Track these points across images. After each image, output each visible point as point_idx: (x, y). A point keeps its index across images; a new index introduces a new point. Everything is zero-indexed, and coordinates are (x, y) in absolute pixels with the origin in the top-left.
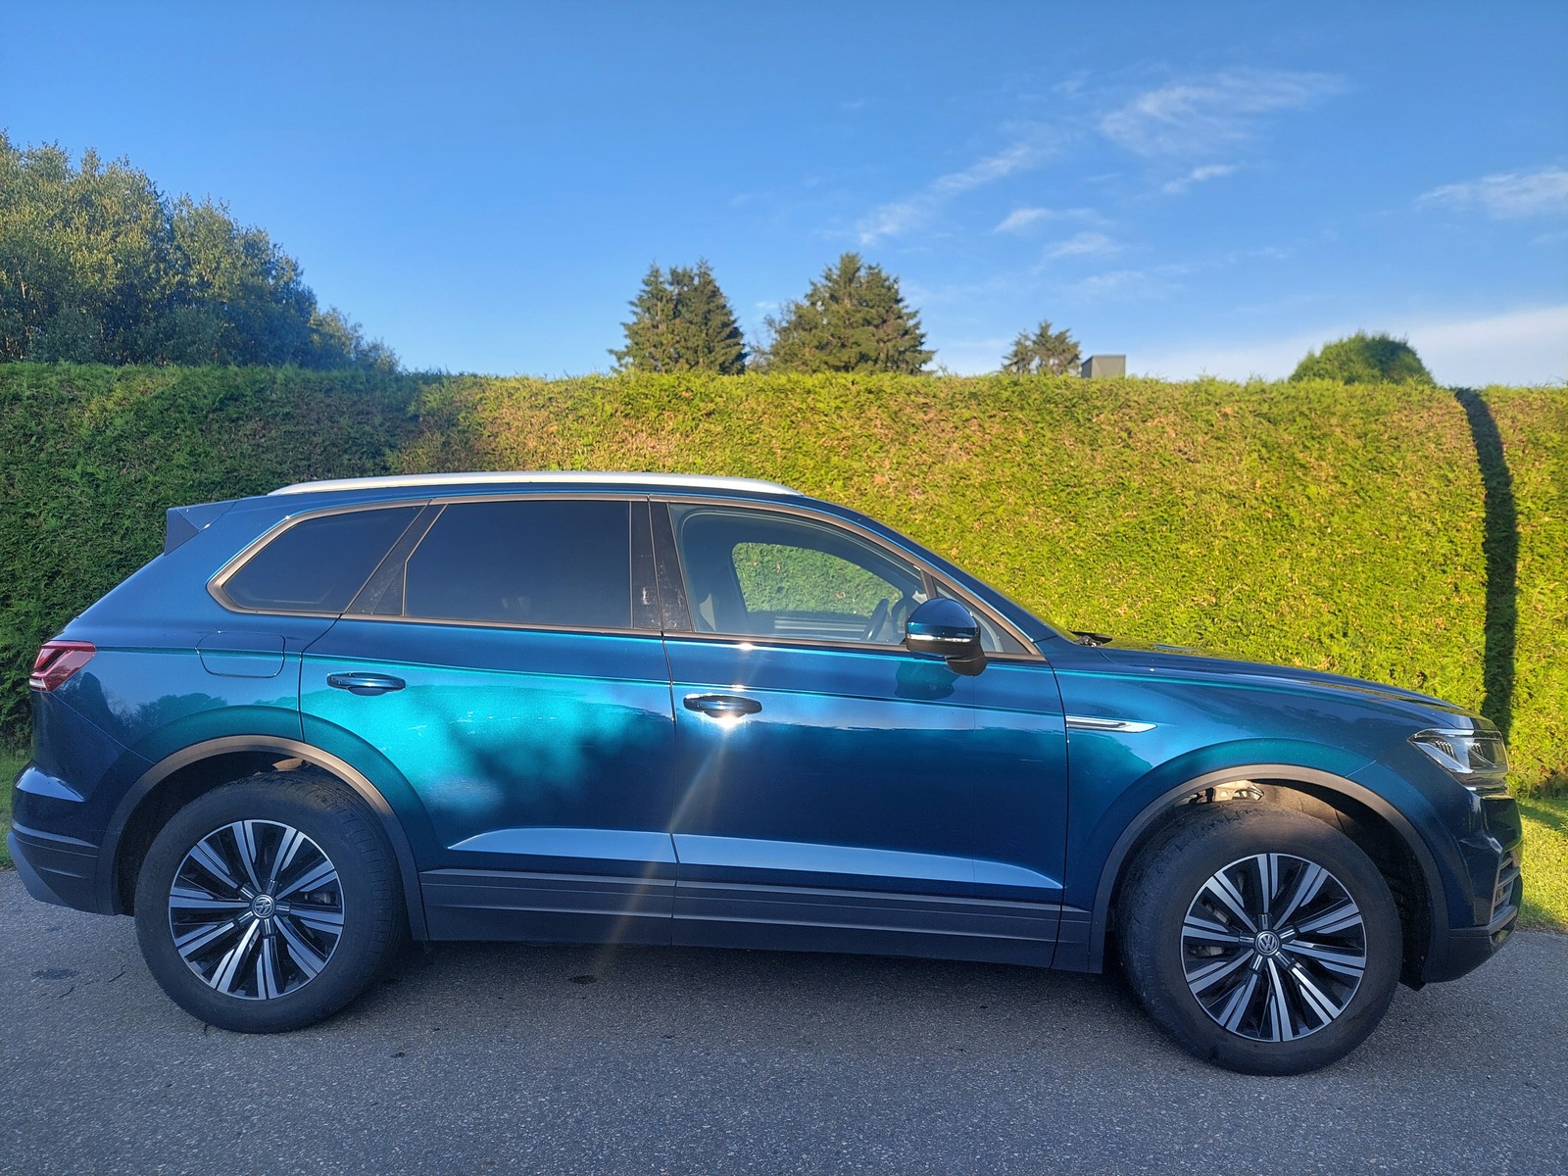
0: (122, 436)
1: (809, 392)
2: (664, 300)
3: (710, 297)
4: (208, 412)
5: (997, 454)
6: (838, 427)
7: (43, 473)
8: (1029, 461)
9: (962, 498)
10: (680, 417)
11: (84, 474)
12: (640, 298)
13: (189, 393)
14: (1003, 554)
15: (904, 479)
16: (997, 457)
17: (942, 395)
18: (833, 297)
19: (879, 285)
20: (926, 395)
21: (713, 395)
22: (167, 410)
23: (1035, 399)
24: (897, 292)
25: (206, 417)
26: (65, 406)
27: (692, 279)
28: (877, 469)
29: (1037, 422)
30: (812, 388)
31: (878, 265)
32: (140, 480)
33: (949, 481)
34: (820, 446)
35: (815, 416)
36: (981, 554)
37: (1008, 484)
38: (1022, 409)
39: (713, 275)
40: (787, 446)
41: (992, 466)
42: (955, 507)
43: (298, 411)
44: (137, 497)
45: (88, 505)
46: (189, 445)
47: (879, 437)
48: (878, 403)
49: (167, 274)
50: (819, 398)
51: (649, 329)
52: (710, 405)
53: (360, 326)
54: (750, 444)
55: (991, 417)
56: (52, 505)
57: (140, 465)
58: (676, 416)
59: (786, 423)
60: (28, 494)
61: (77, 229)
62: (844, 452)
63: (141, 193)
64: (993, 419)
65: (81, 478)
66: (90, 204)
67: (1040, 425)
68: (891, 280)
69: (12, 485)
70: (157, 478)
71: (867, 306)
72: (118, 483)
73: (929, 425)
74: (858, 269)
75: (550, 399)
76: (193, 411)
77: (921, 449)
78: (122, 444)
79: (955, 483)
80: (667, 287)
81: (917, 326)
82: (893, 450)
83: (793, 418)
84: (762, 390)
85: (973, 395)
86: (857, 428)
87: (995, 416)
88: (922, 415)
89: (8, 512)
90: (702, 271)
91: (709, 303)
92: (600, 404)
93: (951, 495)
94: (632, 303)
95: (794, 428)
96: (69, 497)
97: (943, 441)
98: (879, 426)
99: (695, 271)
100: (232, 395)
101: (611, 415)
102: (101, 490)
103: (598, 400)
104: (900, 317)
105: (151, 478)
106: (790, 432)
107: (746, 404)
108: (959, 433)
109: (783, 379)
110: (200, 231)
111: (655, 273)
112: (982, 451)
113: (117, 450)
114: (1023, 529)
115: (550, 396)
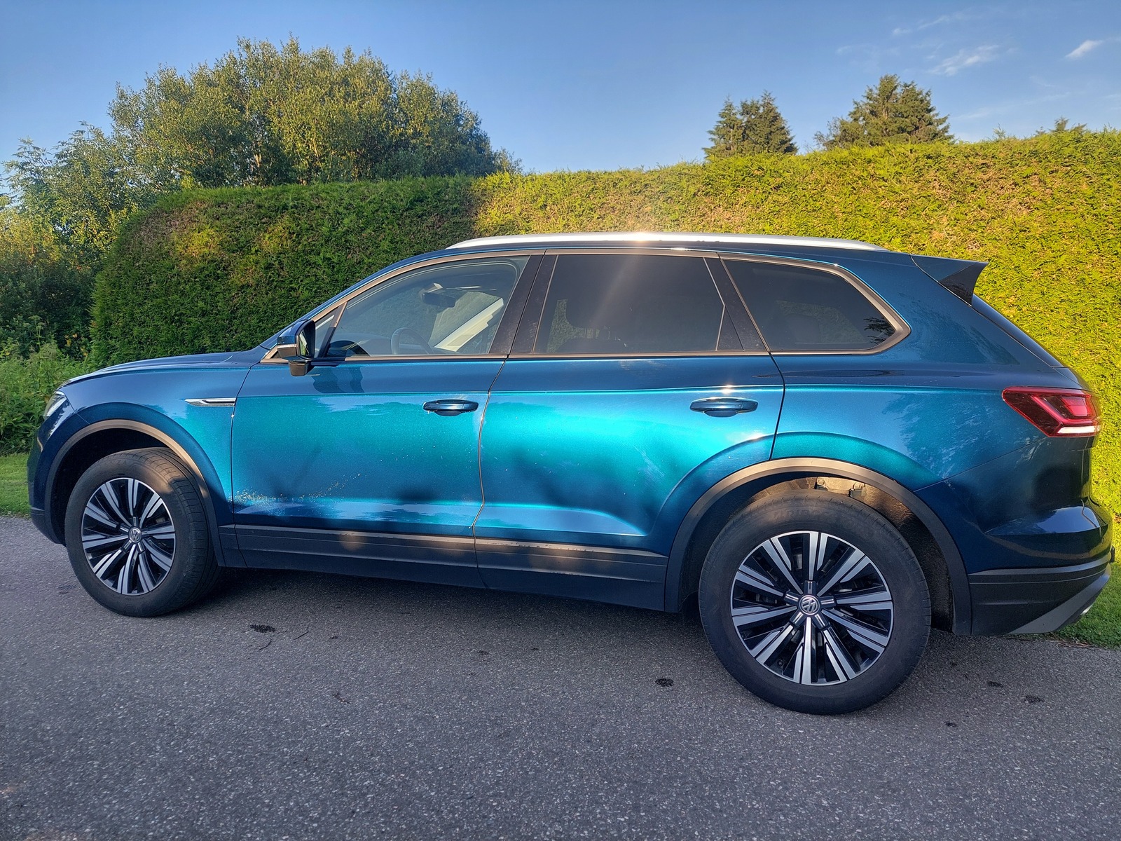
0: (348, 231)
1: (870, 162)
2: (736, 127)
3: (773, 121)
4: (403, 211)
5: (1059, 207)
6: (896, 190)
7: (300, 259)
8: (1094, 212)
9: (1022, 249)
10: (753, 191)
11: (325, 259)
12: (717, 128)
13: (391, 198)
14: (1062, 301)
15: (962, 234)
16: (1058, 209)
17: (1001, 156)
18: (872, 112)
19: (913, 98)
20: (985, 156)
21: (782, 171)
22: (377, 211)
23: (1101, 153)
24: (929, 103)
25: (402, 215)
26: (314, 212)
27: (758, 108)
28: (935, 225)
29: (1103, 174)
30: (872, 158)
31: (913, 82)
32: (360, 262)
33: (1008, 234)
34: (879, 208)
35: (875, 182)
36: (1040, 301)
37: (1070, 234)
38: (1086, 163)
39: (775, 104)
40: (848, 210)
41: (1054, 218)
42: (1014, 259)
43: (463, 207)
44: (358, 275)
45: (328, 281)
46: (390, 236)
47: (937, 197)
48: (937, 166)
49: (393, 128)
50: (879, 166)
51: (723, 151)
52: (778, 179)
53: (521, 161)
54: (814, 210)
55: (1052, 172)
56: (306, 281)
57: (360, 251)
58: (748, 191)
59: (847, 190)
60: (292, 274)
61: (337, 100)
62: (903, 212)
63: (378, 74)
64: (1054, 174)
65: (323, 262)
66: (347, 84)
67: (1105, 177)
68: (924, 94)
69: (282, 268)
70: (370, 260)
71: (903, 116)
72: (346, 265)
73: (989, 183)
74: (896, 87)
75: (646, 185)
76: (394, 210)
77: (979, 206)
78: (348, 237)
79: (1014, 235)
80: (739, 116)
81: (945, 130)
82: (951, 208)
83: (855, 185)
84: (826, 163)
85: (1034, 154)
86: (915, 190)
87: (1056, 171)
88: (980, 175)
89: (280, 287)
90: (766, 101)
91: (770, 127)
92: (685, 186)
93: (1010, 246)
94: (711, 132)
95: (855, 194)
96: (316, 276)
97: (1002, 197)
98: (938, 187)
99: (761, 103)
100: (419, 197)
101: (694, 195)
102: (335, 269)
103: (684, 183)
104: (931, 124)
105: (366, 260)
106: (851, 197)
107: (811, 176)
108: (1018, 189)
109: (845, 153)
110: (414, 96)
111: (729, 107)
112: (1042, 204)
113: (345, 241)
114: (1086, 277)
115: (646, 183)
